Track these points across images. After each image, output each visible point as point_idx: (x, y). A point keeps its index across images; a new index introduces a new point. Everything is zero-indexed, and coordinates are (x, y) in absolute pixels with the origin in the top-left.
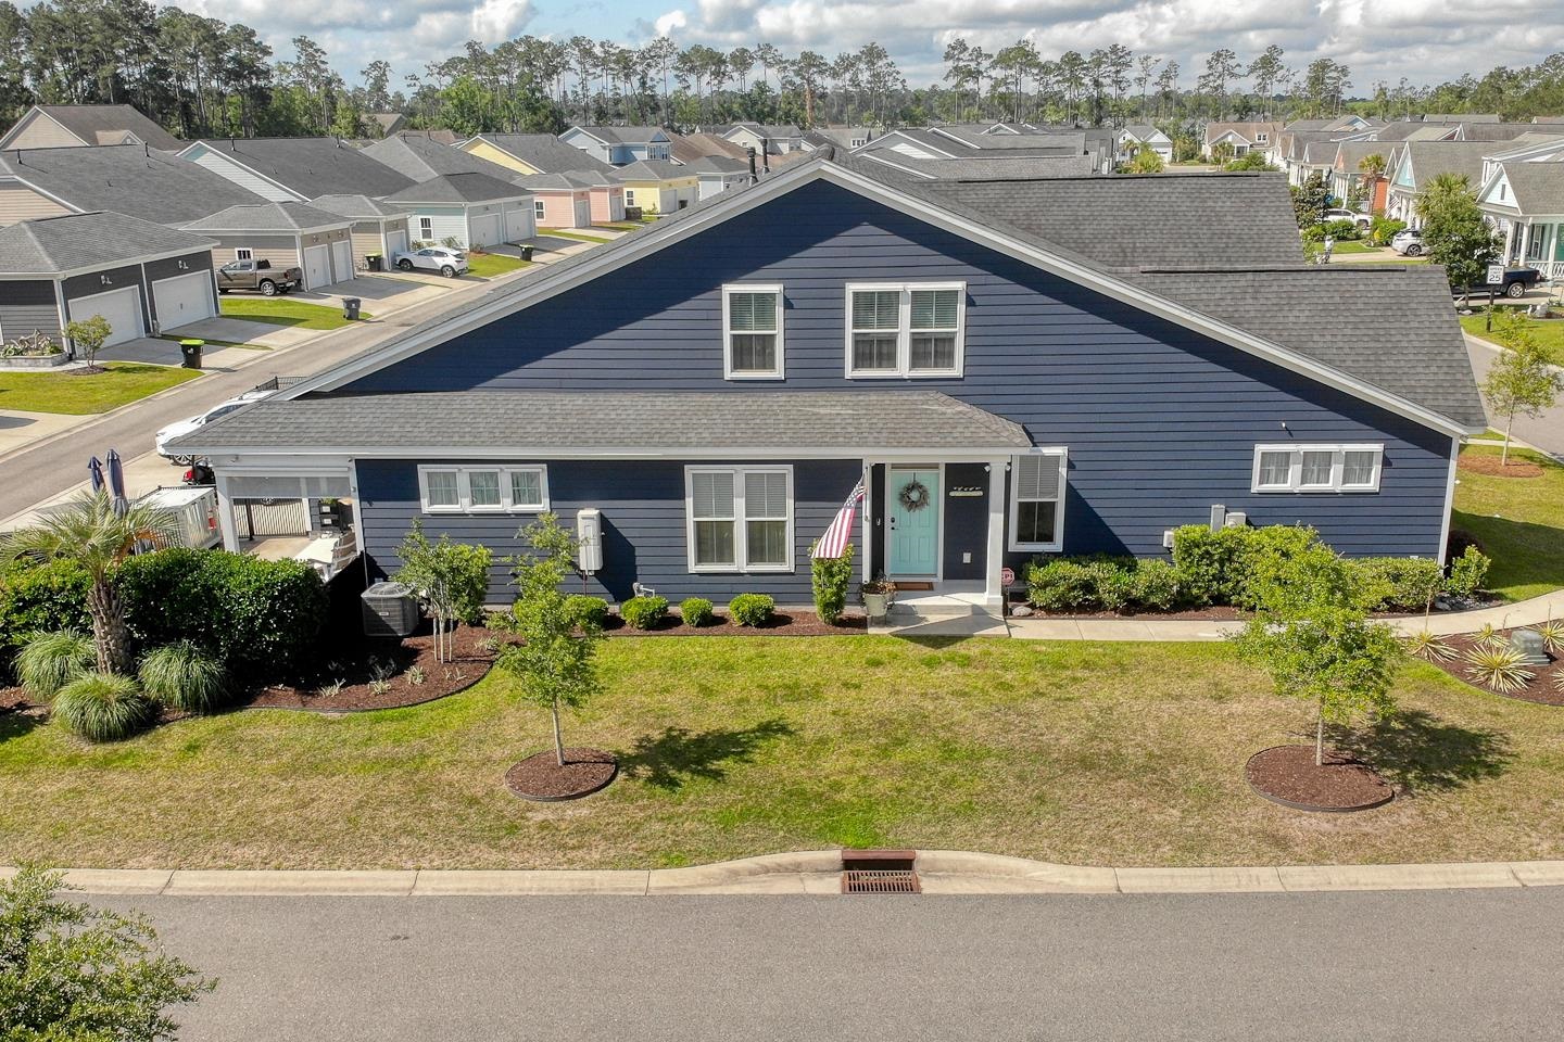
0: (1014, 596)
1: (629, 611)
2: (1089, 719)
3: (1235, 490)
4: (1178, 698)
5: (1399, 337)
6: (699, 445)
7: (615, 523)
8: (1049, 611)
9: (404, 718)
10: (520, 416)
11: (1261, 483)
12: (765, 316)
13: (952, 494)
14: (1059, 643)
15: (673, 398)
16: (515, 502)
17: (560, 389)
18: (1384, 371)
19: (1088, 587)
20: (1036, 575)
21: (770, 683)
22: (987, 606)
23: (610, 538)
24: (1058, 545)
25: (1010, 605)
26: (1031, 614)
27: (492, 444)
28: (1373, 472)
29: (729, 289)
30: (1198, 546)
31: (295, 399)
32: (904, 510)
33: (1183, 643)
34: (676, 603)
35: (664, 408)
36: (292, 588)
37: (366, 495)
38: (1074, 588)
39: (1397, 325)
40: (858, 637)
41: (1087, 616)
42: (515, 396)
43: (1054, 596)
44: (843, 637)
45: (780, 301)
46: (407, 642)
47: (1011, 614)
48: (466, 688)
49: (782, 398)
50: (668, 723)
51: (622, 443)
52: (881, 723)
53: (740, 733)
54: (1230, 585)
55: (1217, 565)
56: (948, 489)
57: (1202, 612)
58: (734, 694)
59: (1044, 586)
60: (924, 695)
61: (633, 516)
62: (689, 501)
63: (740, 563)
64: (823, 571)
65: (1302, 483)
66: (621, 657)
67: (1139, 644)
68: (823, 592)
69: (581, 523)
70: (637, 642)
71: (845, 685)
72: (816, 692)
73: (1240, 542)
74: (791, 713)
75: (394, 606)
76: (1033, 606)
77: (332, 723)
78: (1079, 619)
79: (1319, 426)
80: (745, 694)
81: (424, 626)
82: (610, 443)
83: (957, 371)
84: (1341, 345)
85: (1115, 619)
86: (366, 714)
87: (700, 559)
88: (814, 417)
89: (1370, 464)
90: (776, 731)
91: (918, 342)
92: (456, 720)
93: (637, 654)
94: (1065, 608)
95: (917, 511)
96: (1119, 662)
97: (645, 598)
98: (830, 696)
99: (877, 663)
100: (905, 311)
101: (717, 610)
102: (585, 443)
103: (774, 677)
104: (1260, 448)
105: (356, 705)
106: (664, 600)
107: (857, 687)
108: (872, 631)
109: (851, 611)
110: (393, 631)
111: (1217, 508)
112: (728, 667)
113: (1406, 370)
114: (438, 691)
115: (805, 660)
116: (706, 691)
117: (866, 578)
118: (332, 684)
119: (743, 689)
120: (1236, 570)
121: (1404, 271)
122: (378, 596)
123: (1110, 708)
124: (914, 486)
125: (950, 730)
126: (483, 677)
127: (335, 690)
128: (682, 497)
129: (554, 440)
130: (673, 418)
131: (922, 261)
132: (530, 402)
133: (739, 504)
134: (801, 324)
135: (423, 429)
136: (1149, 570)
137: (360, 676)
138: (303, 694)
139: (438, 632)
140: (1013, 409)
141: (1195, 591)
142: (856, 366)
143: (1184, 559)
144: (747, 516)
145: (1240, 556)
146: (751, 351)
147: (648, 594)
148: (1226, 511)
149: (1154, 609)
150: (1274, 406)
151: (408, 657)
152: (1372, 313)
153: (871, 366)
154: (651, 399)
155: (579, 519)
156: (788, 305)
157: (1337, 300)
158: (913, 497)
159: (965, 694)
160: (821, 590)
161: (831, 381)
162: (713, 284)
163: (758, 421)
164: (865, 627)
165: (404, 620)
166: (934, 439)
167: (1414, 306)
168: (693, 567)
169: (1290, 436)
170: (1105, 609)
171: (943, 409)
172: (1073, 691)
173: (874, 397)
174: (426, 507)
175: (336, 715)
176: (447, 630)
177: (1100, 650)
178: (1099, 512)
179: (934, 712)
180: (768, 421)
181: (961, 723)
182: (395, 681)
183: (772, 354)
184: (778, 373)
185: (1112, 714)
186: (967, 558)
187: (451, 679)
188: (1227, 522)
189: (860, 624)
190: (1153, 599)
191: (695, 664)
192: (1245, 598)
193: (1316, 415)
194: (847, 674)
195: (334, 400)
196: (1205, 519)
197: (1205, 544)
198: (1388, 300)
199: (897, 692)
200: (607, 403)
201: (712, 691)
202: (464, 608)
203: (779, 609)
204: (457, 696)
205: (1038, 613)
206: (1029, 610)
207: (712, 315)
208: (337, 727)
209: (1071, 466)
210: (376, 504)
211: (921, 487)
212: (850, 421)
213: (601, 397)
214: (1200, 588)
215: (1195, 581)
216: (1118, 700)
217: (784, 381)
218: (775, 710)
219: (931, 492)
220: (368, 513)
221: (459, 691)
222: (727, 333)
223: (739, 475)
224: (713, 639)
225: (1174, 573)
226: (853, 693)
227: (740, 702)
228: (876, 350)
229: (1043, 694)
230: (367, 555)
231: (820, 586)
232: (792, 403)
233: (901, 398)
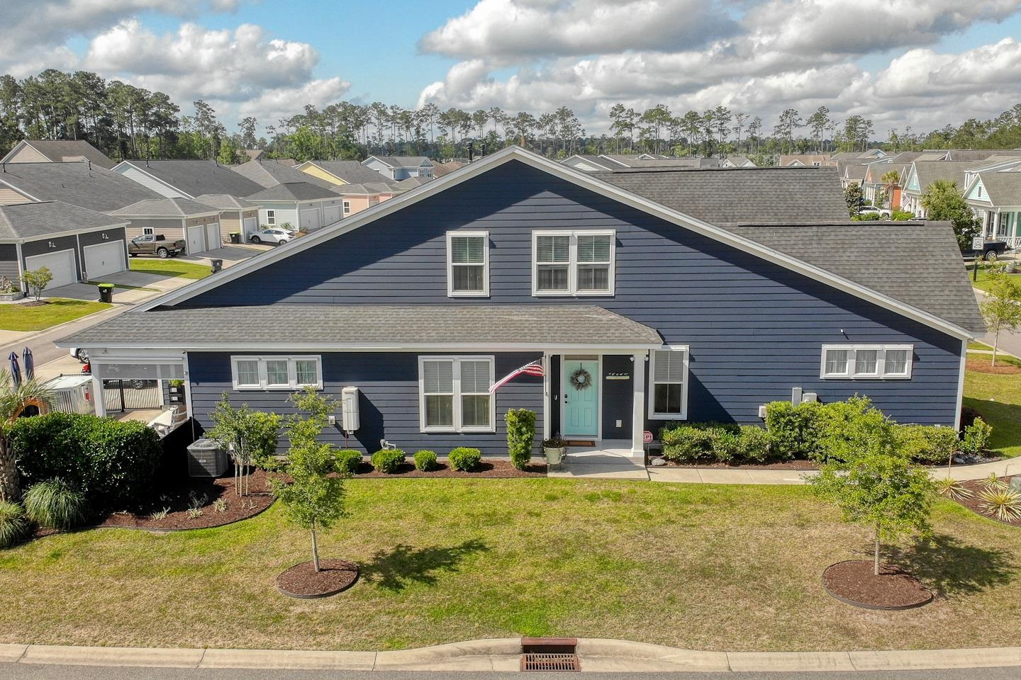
0: (652, 452)
1: (376, 459)
2: (707, 540)
3: (809, 378)
4: (772, 525)
5: (922, 270)
6: (428, 341)
7: (369, 397)
8: (678, 462)
9: (209, 536)
10: (303, 322)
11: (827, 372)
12: (476, 255)
13: (608, 378)
14: (686, 485)
15: (411, 310)
16: (298, 382)
17: (333, 303)
18: (912, 293)
19: (706, 444)
20: (668, 436)
21: (475, 512)
22: (632, 458)
23: (364, 404)
24: (683, 415)
25: (650, 458)
26: (665, 464)
27: (284, 341)
28: (906, 365)
29: (450, 234)
30: (784, 417)
31: (149, 311)
32: (574, 389)
33: (774, 486)
34: (410, 455)
35: (405, 316)
36: (134, 441)
37: (195, 377)
38: (695, 446)
39: (919, 262)
40: (541, 479)
41: (705, 466)
42: (302, 308)
43: (681, 451)
44: (529, 479)
45: (486, 243)
46: (218, 481)
47: (651, 464)
48: (256, 515)
49: (487, 310)
50: (399, 541)
51: (374, 340)
52: (555, 542)
53: (450, 549)
54: (807, 444)
55: (797, 430)
56: (605, 375)
57: (787, 464)
58: (448, 520)
59: (674, 444)
60: (587, 522)
61: (381, 393)
62: (421, 382)
63: (457, 425)
64: (515, 430)
65: (856, 372)
66: (369, 493)
67: (743, 486)
68: (515, 446)
69: (344, 397)
70: (381, 483)
71: (530, 514)
72: (508, 519)
73: (813, 414)
74: (488, 534)
75: (210, 456)
76: (666, 459)
77: (158, 538)
78: (700, 468)
79: (869, 331)
80: (456, 520)
81: (229, 471)
82: (366, 340)
83: (610, 291)
84: (881, 275)
85: (725, 468)
86: (183, 532)
87: (429, 423)
88: (509, 323)
89: (904, 359)
90: (476, 548)
91: (583, 271)
92: (246, 538)
93: (381, 491)
94: (689, 460)
95: (583, 390)
96: (729, 499)
97: (389, 450)
98: (520, 523)
99: (552, 498)
100: (573, 250)
101: (440, 460)
102: (348, 340)
103: (478, 509)
104: (826, 347)
105: (176, 526)
106: (402, 452)
107: (538, 515)
108: (550, 475)
109: (535, 460)
110: (208, 474)
111: (796, 390)
112: (445, 501)
113: (928, 293)
114: (236, 517)
115: (502, 496)
116: (428, 517)
117: (547, 436)
118: (161, 510)
119: (455, 517)
120: (811, 433)
121: (923, 225)
122: (199, 448)
123: (723, 533)
124: (581, 372)
125: (605, 548)
126: (269, 507)
127: (163, 515)
128: (416, 379)
129: (326, 338)
130: (410, 323)
131: (585, 215)
132: (312, 312)
133: (457, 384)
134: (499, 258)
135: (235, 331)
136: (749, 434)
137: (181, 505)
138: (139, 518)
139: (238, 475)
140: (648, 318)
141: (782, 449)
142: (540, 287)
143: (774, 426)
144: (462, 392)
145: (813, 424)
146: (466, 277)
147: (391, 448)
148: (803, 392)
149: (753, 462)
150: (834, 317)
151: (218, 492)
152: (902, 254)
153: (550, 287)
154: (396, 310)
155: (343, 393)
156: (492, 245)
157: (877, 245)
158: (581, 379)
159: (616, 521)
160: (514, 444)
161: (520, 297)
162: (443, 233)
163: (470, 325)
164: (546, 472)
165: (217, 466)
166: (594, 338)
167: (931, 249)
168: (424, 428)
169: (847, 338)
170: (718, 461)
171: (600, 317)
172: (695, 519)
173: (552, 309)
174: (236, 385)
175: (161, 533)
176: (244, 473)
177: (715, 490)
178: (712, 392)
179: (593, 534)
180: (477, 325)
181: (613, 543)
182: (205, 509)
183: (481, 279)
184: (485, 292)
185: (724, 537)
186: (619, 424)
187: (246, 507)
188: (804, 400)
189: (542, 469)
190: (752, 454)
191: (422, 498)
192: (818, 454)
193: (863, 324)
194: (532, 505)
195: (176, 311)
196: (787, 397)
197: (788, 415)
198: (912, 245)
199: (568, 519)
200: (365, 313)
201: (432, 518)
202: (260, 457)
203: (484, 459)
204: (249, 521)
205: (670, 464)
206: (664, 461)
207: (440, 252)
208: (160, 542)
209: (692, 359)
210: (201, 384)
211: (586, 373)
212: (535, 325)
213: (361, 309)
214: (785, 446)
215: (782, 441)
216: (728, 527)
217: (489, 298)
218: (478, 532)
219: (593, 376)
220: (196, 390)
221: (251, 517)
222: (450, 265)
223: (457, 362)
224: (436, 480)
225: (768, 435)
226: (535, 520)
227: (452, 526)
228: (554, 277)
229: (673, 522)
230: (194, 420)
231: (513, 442)
232: (495, 313)
233: (571, 310)
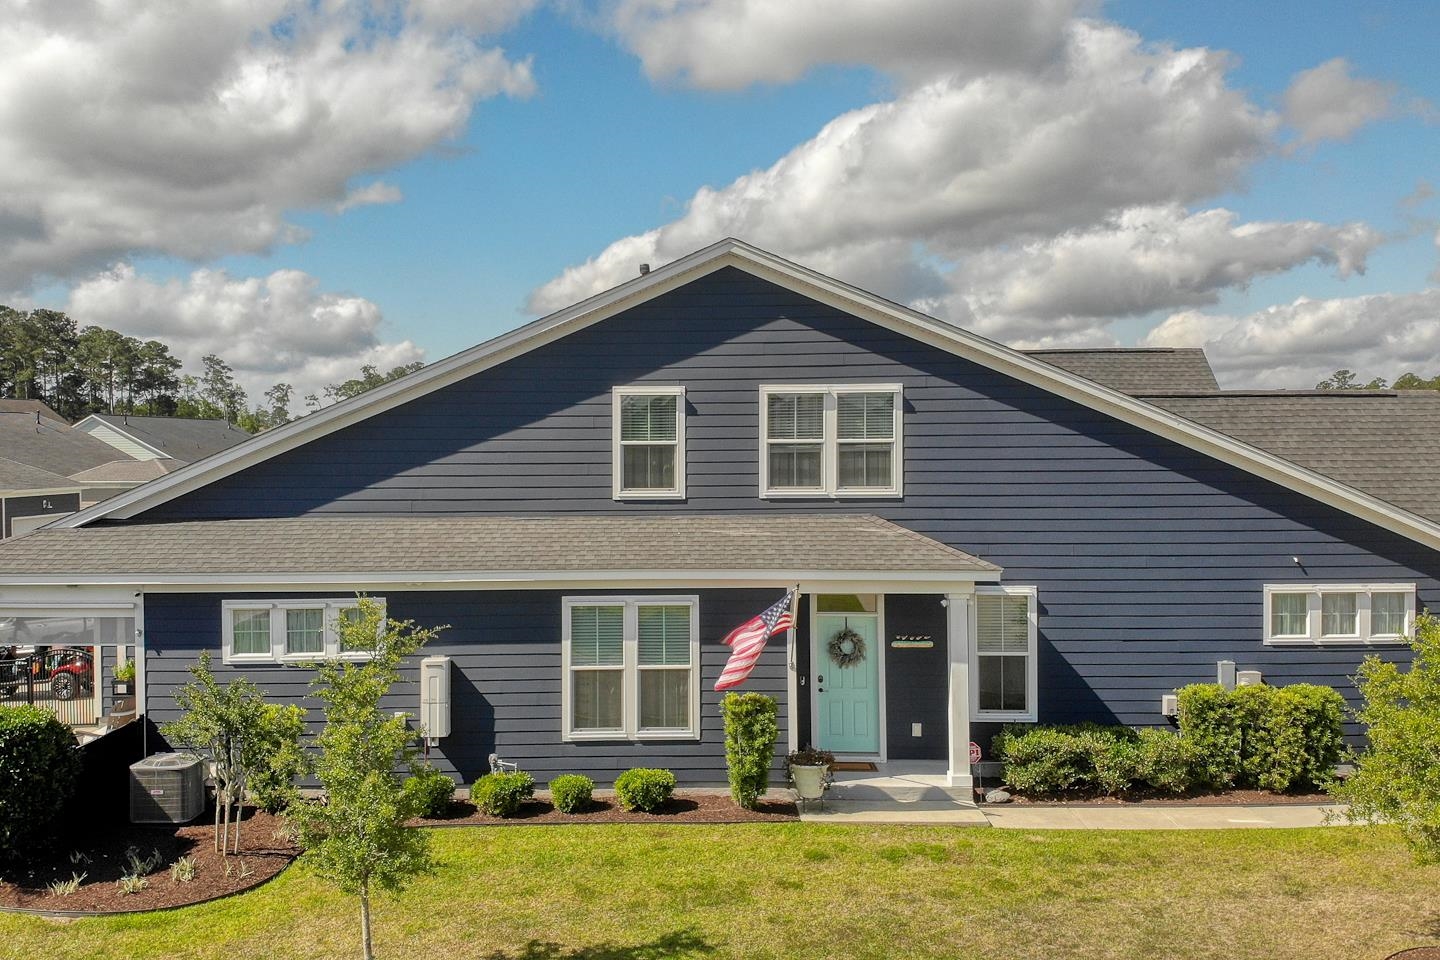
0: (987, 780)
1: (480, 793)
2: (1133, 924)
3: (1246, 647)
4: (1242, 895)
5: (1409, 464)
6: (581, 568)
7: (469, 675)
8: (1032, 795)
9: (157, 925)
10: (356, 541)
11: (1274, 633)
12: (664, 427)
13: (895, 644)
14: (1058, 833)
15: (550, 522)
16: (342, 649)
17: (411, 513)
18: (1400, 498)
19: (1081, 761)
20: (1014, 747)
21: (675, 882)
22: (952, 789)
23: (461, 689)
24: (1031, 713)
25: (980, 791)
26: (1009, 801)
27: (319, 570)
28: (1406, 619)
29: (619, 392)
30: (1212, 709)
31: (82, 526)
32: (834, 665)
33: (1217, 831)
34: (544, 785)
35: (539, 531)
36: (26, 740)
37: (156, 640)
38: (1061, 765)
39: (1402, 450)
40: (789, 825)
41: (1081, 802)
42: (355, 521)
43: (1038, 774)
44: (768, 826)
45: (681, 405)
46: (184, 832)
47: (984, 800)
48: (252, 888)
49: (683, 521)
50: (531, 935)
51: (485, 567)
52: (842, 934)
53: (636, 948)
54: (1257, 759)
55: (1239, 732)
56: (889, 638)
57: (1224, 797)
58: (625, 897)
59: (1023, 762)
60: (894, 897)
61: (490, 664)
62: (566, 645)
63: (630, 728)
64: (740, 729)
65: (1324, 633)
66: (468, 851)
67: (1161, 833)
68: (740, 761)
69: (425, 673)
70: (490, 834)
71: (783, 884)
72: (740, 893)
73: (1264, 703)
74: (707, 921)
75: (172, 782)
76: (1012, 791)
77: (55, 929)
78: (1073, 806)
79: (1339, 561)
80: (640, 896)
81: (206, 815)
82: (469, 567)
83: (895, 490)
84: (1344, 471)
85: (1118, 806)
86: (106, 919)
87: (578, 722)
88: (723, 539)
89: (1402, 608)
90: (688, 947)
91: (846, 454)
92: (229, 929)
93: (490, 847)
94: (1052, 792)
95: (851, 667)
96: (1149, 855)
97: (503, 774)
98: (764, 899)
99: (821, 857)
100: (830, 418)
101: (598, 794)
102: (437, 568)
103: (680, 876)
104: (1270, 589)
105: (94, 907)
106: (528, 778)
107: (798, 886)
108: (805, 818)
109: (774, 794)
110: (167, 817)
111: (1224, 666)
112: (615, 863)
113: (1426, 498)
114: (211, 892)
115: (722, 853)
116: (585, 893)
117: (793, 746)
118: (68, 878)
119: (637, 890)
120: (1262, 739)
121: (1395, 396)
122: (153, 767)
123: (1158, 910)
124: (846, 635)
125: (943, 942)
126: (277, 874)
127: (72, 886)
128: (558, 640)
129: (398, 564)
130: (549, 540)
131: (850, 359)
132: (373, 527)
133: (631, 647)
134: (703, 433)
135: (231, 556)
136: (1154, 742)
137: (107, 870)
138: (26, 892)
139: (222, 821)
140: (967, 537)
141: (1212, 769)
142: (772, 484)
143: (1196, 726)
144: (640, 663)
145: (1265, 722)
146: (646, 465)
147: (508, 770)
148: (1236, 670)
149: (1164, 793)
150: (1283, 537)
151: (182, 848)
152: (1371, 438)
153: (790, 483)
154: (523, 522)
155: (423, 667)
156: (691, 410)
157: (1329, 425)
158: (846, 650)
159: (950, 895)
160: (737, 760)
161: (745, 504)
162: (604, 389)
163: (655, 543)
164: (797, 814)
165: (183, 801)
166: (878, 562)
167: (1416, 431)
168: (568, 734)
169: (1304, 573)
170: (1104, 794)
171: (883, 531)
172: (1097, 889)
173: (795, 520)
174: (228, 655)
175: (63, 920)
176: (233, 819)
177: (1115, 840)
178: (1081, 671)
179: (913, 918)
180: (667, 543)
181: (956, 932)
182: (154, 878)
183: (671, 471)
184: (678, 491)
185: (1162, 917)
186: (917, 730)
187: (233, 875)
188: (1237, 681)
189: (790, 810)
190: (1164, 779)
191: (569, 859)
192: (1276, 776)
193: (1330, 548)
194: (779, 870)
195: (130, 528)
196: (1211, 678)
197: (1220, 706)
198: (1385, 425)
199: (856, 893)
200: (467, 527)
201: (593, 893)
202: (264, 787)
203: (679, 793)
204: (237, 899)
205: (1018, 799)
206: (1006, 795)
207: (599, 422)
208: (59, 935)
209: (1042, 611)
210: (165, 653)
211: (855, 635)
212: (770, 543)
213: (461, 522)
214: (1218, 764)
215: (1212, 755)
216: (1163, 900)
217: (685, 502)
218: (686, 917)
219: (868, 642)
220: (155, 665)
221: (241, 892)
222: (618, 443)
223: (631, 608)
224: (594, 828)
225: (1184, 742)
226: (793, 894)
227: (634, 907)
228: (796, 465)
229: (1058, 894)
230: (149, 721)
231: (737, 753)
232: (696, 526)
233: (828, 521)
